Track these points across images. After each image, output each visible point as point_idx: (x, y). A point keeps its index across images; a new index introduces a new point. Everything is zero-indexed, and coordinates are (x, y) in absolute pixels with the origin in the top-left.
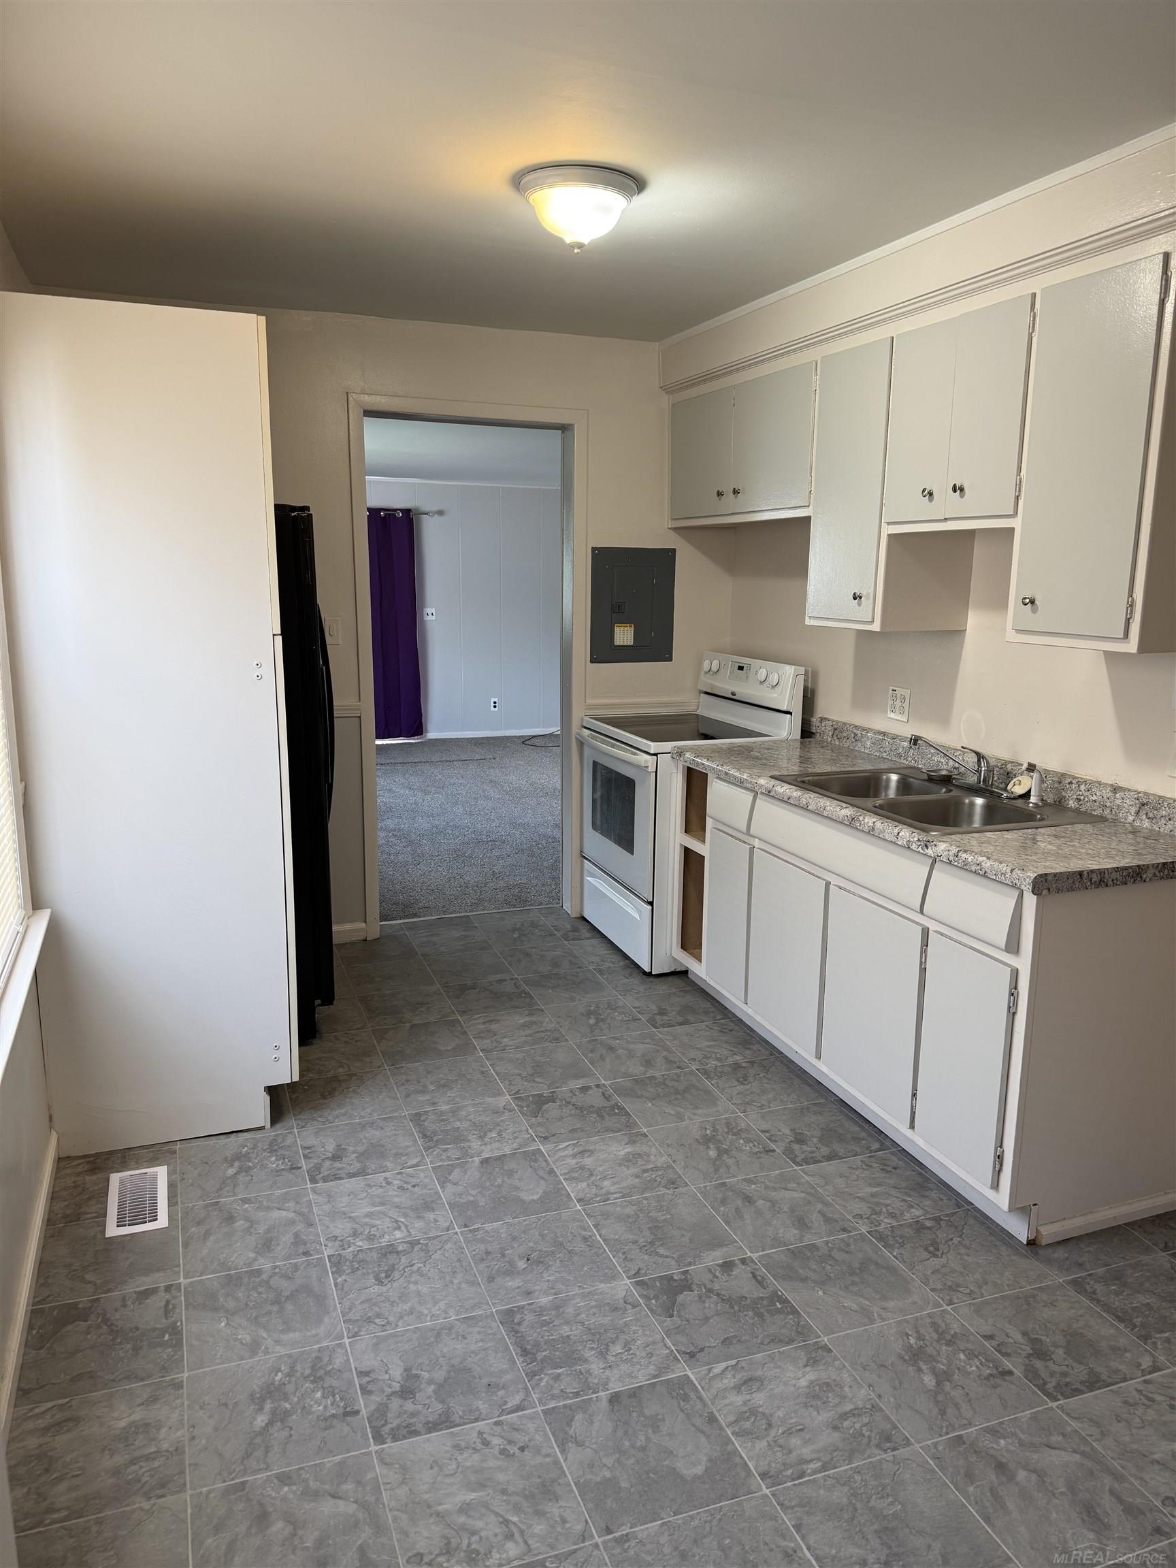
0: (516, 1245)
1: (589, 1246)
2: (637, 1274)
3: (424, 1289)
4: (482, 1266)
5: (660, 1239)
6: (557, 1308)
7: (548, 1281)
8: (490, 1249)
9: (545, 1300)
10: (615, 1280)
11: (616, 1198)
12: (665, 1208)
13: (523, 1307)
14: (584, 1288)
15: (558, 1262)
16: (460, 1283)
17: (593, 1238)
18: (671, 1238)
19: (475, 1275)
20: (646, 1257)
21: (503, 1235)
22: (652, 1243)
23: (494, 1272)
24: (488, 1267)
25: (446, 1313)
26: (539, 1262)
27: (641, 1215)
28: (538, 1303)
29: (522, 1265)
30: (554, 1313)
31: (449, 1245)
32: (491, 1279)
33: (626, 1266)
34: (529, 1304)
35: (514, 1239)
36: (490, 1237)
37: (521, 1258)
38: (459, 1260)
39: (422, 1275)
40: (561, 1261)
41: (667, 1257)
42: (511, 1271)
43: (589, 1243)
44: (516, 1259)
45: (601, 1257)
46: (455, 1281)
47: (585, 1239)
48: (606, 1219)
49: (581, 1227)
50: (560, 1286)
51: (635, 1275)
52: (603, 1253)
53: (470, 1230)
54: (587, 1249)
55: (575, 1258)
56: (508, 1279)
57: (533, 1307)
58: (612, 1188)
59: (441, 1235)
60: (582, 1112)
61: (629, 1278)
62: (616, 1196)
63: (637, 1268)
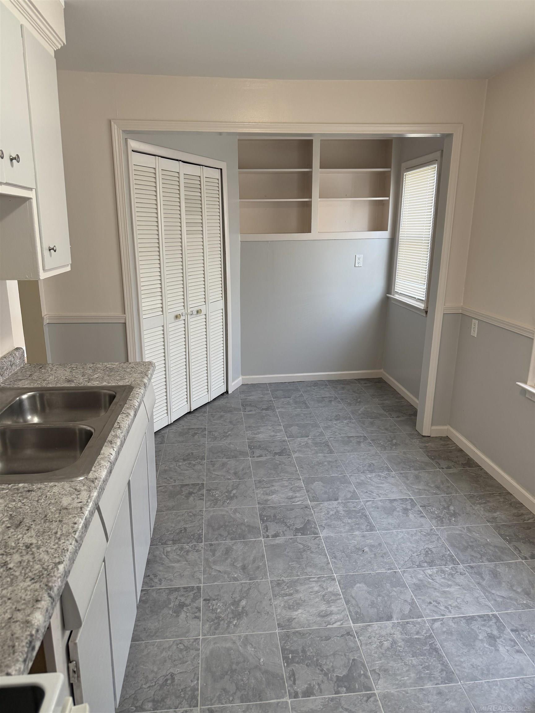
0: (369, 559)
1: (334, 553)
2: (316, 538)
3: (409, 544)
4: (385, 551)
5: (299, 552)
6: (352, 529)
7: (355, 540)
8: (382, 558)
9: (357, 533)
10: (326, 536)
11: (314, 578)
12: (290, 568)
13: (366, 531)
14: (340, 535)
15: (350, 548)
16: (394, 544)
17: (331, 557)
18: (294, 552)
19: (387, 547)
20: (309, 544)
21: (376, 565)
22: (304, 551)
23: (379, 548)
24: (382, 550)
25: (397, 533)
26: (359, 549)
27: (304, 566)
28: (360, 532)
29: (366, 549)
30: (354, 528)
31: (402, 563)
32: (380, 544)
33: (320, 542)
34: (363, 532)
35: (370, 562)
36: (382, 565)
37: (367, 552)
38: (396, 555)
39: (411, 550)
40: (348, 548)
41: (300, 543)
42: (371, 547)
43: (334, 555)
44: (369, 552)
45: (330, 547)
46: (396, 546)
47: (335, 557)
48: (323, 566)
49: (336, 564)
50: (350, 538)
51: (318, 537)
52: (328, 549)
53: (393, 569)
54: (335, 552)
55: (341, 549)
56: (373, 544)
57: (362, 531)
58: (314, 585)
59: (407, 568)
60: (317, 660)
61: (320, 536)
62: (314, 580)
63: (315, 541)
